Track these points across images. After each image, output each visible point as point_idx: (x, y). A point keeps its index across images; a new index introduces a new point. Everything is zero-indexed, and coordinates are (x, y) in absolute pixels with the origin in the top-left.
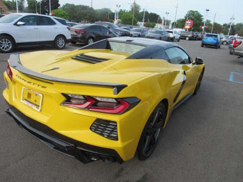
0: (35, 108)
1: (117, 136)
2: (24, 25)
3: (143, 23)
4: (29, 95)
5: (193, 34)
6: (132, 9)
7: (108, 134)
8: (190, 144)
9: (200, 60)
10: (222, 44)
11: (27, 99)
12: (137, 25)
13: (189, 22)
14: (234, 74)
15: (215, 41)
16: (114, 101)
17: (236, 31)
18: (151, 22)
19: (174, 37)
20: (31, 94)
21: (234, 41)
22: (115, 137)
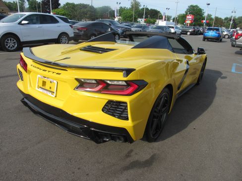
0: (50, 94)
1: (128, 116)
2: (28, 24)
3: (143, 20)
4: (44, 83)
5: (194, 28)
6: (132, 6)
7: (119, 115)
8: (194, 129)
9: (202, 50)
10: (224, 38)
11: (41, 86)
12: (137, 22)
13: (189, 17)
14: (236, 65)
15: (217, 35)
16: (124, 83)
17: (237, 24)
18: (152, 18)
19: (176, 32)
20: (45, 82)
21: (235, 34)
22: (125, 117)
